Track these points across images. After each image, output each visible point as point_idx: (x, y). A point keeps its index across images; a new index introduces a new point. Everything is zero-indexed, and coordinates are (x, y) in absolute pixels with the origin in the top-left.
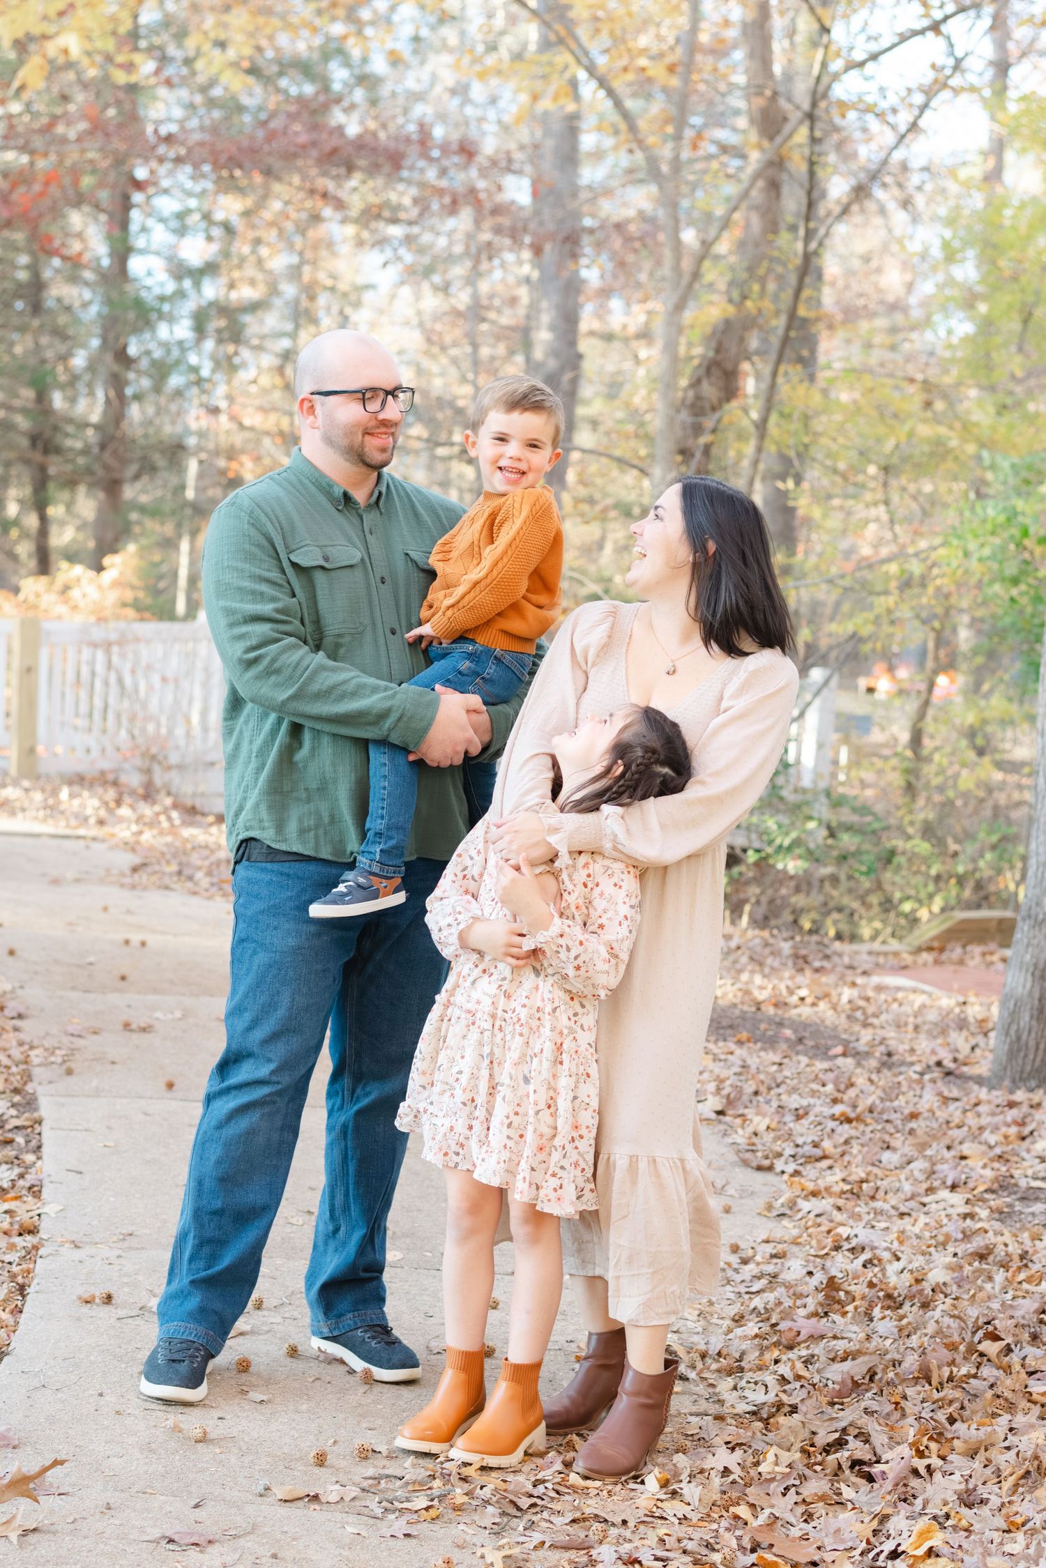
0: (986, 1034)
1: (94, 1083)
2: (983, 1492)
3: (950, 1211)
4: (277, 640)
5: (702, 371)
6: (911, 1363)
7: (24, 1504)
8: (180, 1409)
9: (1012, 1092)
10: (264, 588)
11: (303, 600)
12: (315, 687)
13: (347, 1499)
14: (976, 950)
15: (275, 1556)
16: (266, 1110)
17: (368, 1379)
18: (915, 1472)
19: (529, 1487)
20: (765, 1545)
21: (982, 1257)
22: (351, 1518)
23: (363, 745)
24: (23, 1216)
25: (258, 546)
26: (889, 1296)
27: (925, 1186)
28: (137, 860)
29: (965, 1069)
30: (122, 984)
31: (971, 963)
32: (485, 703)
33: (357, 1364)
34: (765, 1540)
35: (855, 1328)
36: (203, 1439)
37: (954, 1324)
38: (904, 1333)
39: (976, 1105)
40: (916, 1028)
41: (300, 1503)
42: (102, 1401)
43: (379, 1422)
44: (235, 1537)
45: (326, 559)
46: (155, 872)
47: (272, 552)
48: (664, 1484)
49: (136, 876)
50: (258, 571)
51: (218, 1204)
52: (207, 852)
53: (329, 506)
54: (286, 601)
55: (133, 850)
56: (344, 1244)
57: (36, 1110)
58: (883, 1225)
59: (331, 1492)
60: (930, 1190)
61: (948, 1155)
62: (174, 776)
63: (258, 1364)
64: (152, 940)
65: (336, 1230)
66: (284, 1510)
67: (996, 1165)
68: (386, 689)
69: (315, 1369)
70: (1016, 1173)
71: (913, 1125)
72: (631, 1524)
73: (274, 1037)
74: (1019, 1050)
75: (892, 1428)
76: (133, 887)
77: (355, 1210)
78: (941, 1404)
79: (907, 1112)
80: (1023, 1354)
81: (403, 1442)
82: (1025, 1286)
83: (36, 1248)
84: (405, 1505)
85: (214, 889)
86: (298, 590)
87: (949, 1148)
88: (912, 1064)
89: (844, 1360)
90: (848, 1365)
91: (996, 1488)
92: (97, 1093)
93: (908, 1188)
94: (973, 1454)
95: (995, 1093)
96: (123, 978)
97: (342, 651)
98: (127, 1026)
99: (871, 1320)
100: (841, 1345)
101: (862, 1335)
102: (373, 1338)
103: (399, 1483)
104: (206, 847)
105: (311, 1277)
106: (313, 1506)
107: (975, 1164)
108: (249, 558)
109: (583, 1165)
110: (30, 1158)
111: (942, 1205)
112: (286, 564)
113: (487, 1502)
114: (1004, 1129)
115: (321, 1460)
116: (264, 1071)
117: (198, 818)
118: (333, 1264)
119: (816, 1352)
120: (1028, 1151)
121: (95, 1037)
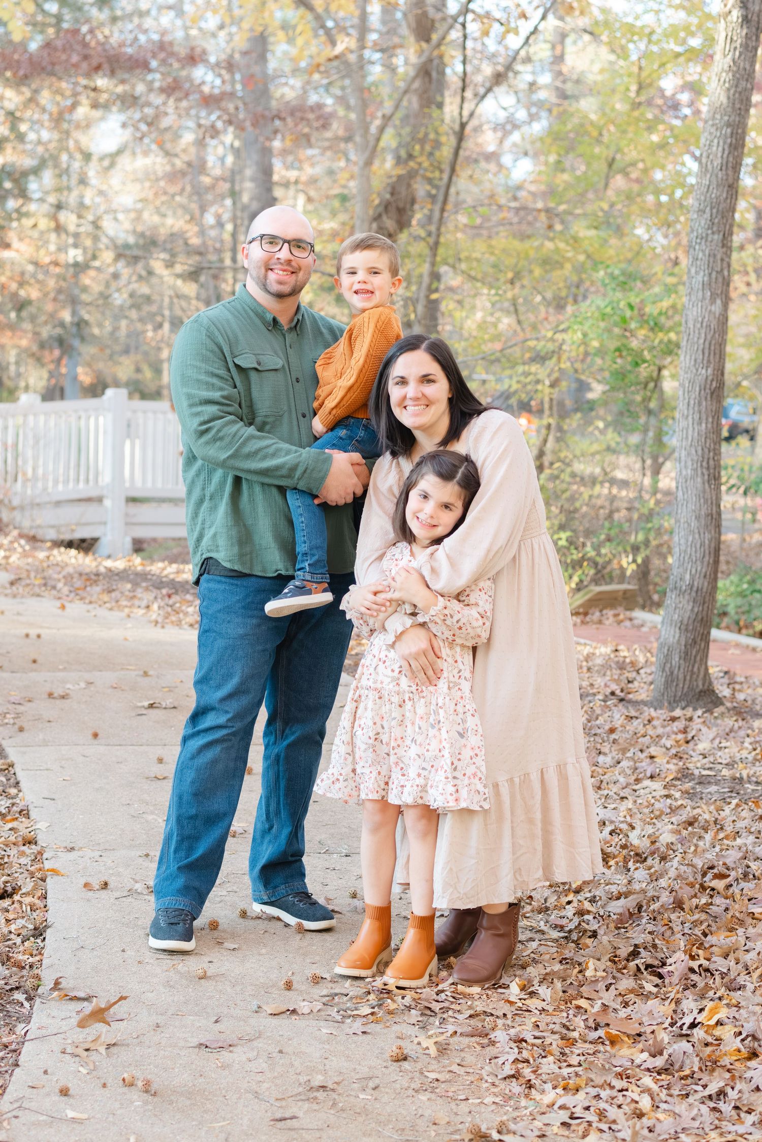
0: (638, 672)
1: (41, 736)
2: (741, 980)
3: (654, 794)
4: (222, 417)
5: (381, 209)
6: (666, 898)
7: (100, 1027)
8: (181, 957)
9: (672, 710)
10: (215, 381)
11: (242, 391)
12: (246, 450)
13: (315, 1011)
14: (610, 613)
15: (281, 1052)
16: (225, 745)
17: (301, 930)
18: (692, 970)
19: (435, 997)
20: (602, 1024)
21: (691, 824)
22: (322, 1023)
23: (282, 490)
24: (23, 832)
25: (212, 351)
26: (637, 854)
27: (634, 778)
28: (12, 577)
29: (631, 696)
30: (34, 665)
31: (607, 622)
32: (364, 458)
33: (292, 920)
34: (602, 1021)
35: (619, 877)
36: (203, 977)
37: (689, 870)
38: (654, 878)
39: (649, 721)
40: (589, 669)
41: (284, 1016)
42: (126, 955)
43: (317, 958)
44: (250, 1040)
45: (259, 364)
46: (28, 585)
47: (221, 356)
48: (523, 988)
49: (14, 588)
50: (211, 369)
51: (193, 811)
52: (59, 569)
53: (262, 327)
54: (229, 390)
55: (6, 570)
56: (276, 837)
57: (6, 757)
58: (613, 806)
59: (304, 1007)
60: (638, 781)
61: (642, 756)
62: (17, 515)
63: (223, 923)
64: (42, 632)
65: (271, 828)
66: (275, 1021)
67: (675, 761)
68: (296, 452)
69: (262, 925)
70: (691, 766)
71: (613, 736)
72: (509, 1016)
73: (230, 696)
74: (672, 681)
75: (668, 942)
76: (14, 596)
77: (284, 814)
78: (696, 924)
79: (607, 727)
80: (740, 887)
81: (340, 970)
82: (725, 842)
83: (41, 853)
84: (355, 1012)
85: (72, 595)
86: (238, 384)
87: (641, 751)
88: (594, 695)
89: (618, 898)
90: (622, 901)
91: (747, 977)
92: (45, 743)
93: (622, 780)
94: (726, 956)
95: (659, 712)
96: (35, 661)
97: (267, 427)
98: (50, 695)
99: (629, 870)
100: (614, 889)
101: (625, 881)
102: (300, 901)
103: (345, 998)
104: (57, 565)
105: (253, 861)
106: (294, 1017)
107: (661, 761)
108: (205, 359)
109: (479, 774)
110: (13, 791)
111: (647, 791)
112: (231, 365)
113: (409, 1008)
114: (673, 736)
115: (289, 986)
116: (222, 719)
117: (39, 544)
118: (268, 852)
119: (597, 893)
120: (694, 750)
121: (30, 704)
